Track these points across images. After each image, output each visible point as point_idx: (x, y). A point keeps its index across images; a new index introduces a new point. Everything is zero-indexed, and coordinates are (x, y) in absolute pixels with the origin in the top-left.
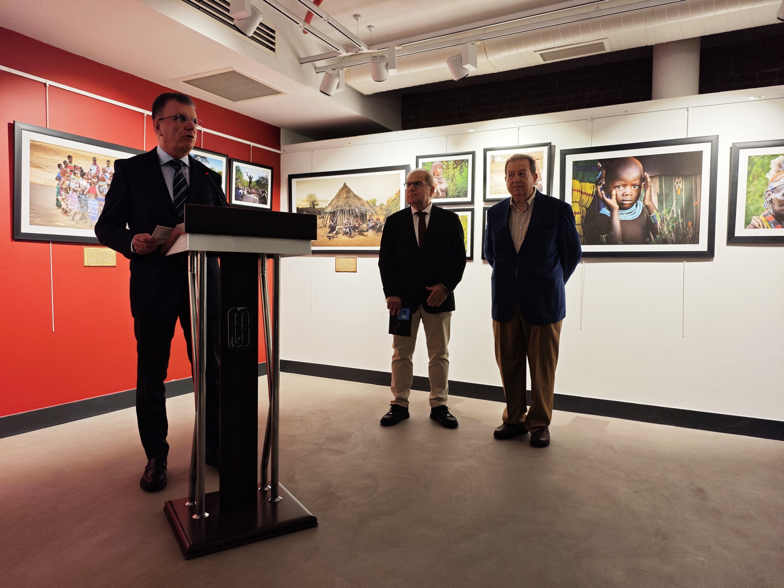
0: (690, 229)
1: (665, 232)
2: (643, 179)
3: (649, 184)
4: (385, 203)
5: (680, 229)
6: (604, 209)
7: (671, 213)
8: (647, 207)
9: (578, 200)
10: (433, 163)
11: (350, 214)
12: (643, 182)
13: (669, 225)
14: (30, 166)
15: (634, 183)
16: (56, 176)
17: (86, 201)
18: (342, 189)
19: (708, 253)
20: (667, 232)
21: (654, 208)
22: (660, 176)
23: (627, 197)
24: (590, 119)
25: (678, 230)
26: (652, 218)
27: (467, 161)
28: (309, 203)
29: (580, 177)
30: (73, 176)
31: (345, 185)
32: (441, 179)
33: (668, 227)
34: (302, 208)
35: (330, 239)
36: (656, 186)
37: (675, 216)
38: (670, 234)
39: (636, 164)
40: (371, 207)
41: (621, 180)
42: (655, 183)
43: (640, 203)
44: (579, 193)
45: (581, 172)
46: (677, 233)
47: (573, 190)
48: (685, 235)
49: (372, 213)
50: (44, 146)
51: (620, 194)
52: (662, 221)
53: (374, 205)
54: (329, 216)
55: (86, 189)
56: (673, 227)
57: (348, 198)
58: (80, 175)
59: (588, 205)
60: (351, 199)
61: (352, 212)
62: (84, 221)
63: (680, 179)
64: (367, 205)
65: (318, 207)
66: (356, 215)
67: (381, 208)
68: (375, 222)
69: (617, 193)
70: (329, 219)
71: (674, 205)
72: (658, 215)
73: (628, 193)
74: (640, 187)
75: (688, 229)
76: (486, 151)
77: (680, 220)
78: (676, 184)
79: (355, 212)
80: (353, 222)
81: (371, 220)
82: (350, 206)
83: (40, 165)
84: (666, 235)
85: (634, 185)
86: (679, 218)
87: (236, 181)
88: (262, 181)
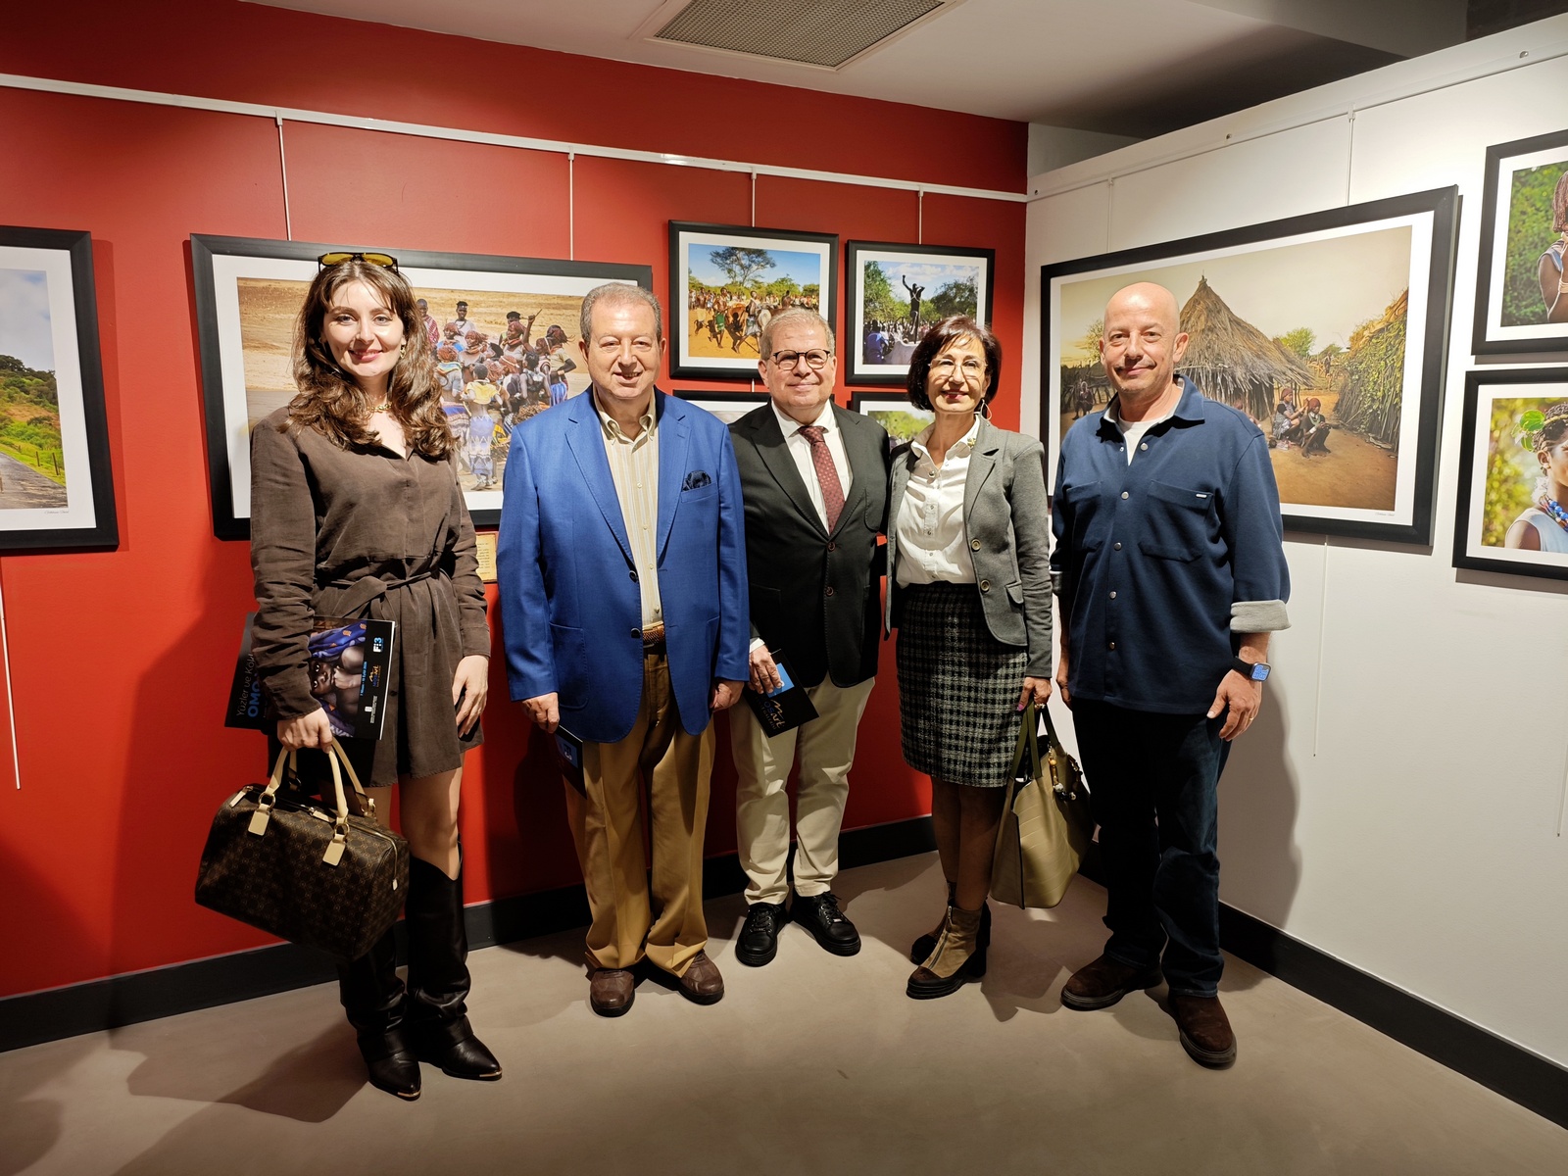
4: (1344, 345)
10: (1564, 167)
11: (1215, 385)
14: (244, 347)
18: (1194, 302)
31: (1204, 287)
40: (1290, 361)
49: (1291, 381)
50: (276, 289)
53: (1303, 352)
57: (1211, 330)
60: (1222, 333)
61: (1223, 379)
64: (1277, 354)
66: (1237, 391)
67: (1328, 363)
68: (1301, 415)
79: (1234, 378)
82: (1218, 357)
83: (269, 342)
87: (866, 306)
88: (955, 297)
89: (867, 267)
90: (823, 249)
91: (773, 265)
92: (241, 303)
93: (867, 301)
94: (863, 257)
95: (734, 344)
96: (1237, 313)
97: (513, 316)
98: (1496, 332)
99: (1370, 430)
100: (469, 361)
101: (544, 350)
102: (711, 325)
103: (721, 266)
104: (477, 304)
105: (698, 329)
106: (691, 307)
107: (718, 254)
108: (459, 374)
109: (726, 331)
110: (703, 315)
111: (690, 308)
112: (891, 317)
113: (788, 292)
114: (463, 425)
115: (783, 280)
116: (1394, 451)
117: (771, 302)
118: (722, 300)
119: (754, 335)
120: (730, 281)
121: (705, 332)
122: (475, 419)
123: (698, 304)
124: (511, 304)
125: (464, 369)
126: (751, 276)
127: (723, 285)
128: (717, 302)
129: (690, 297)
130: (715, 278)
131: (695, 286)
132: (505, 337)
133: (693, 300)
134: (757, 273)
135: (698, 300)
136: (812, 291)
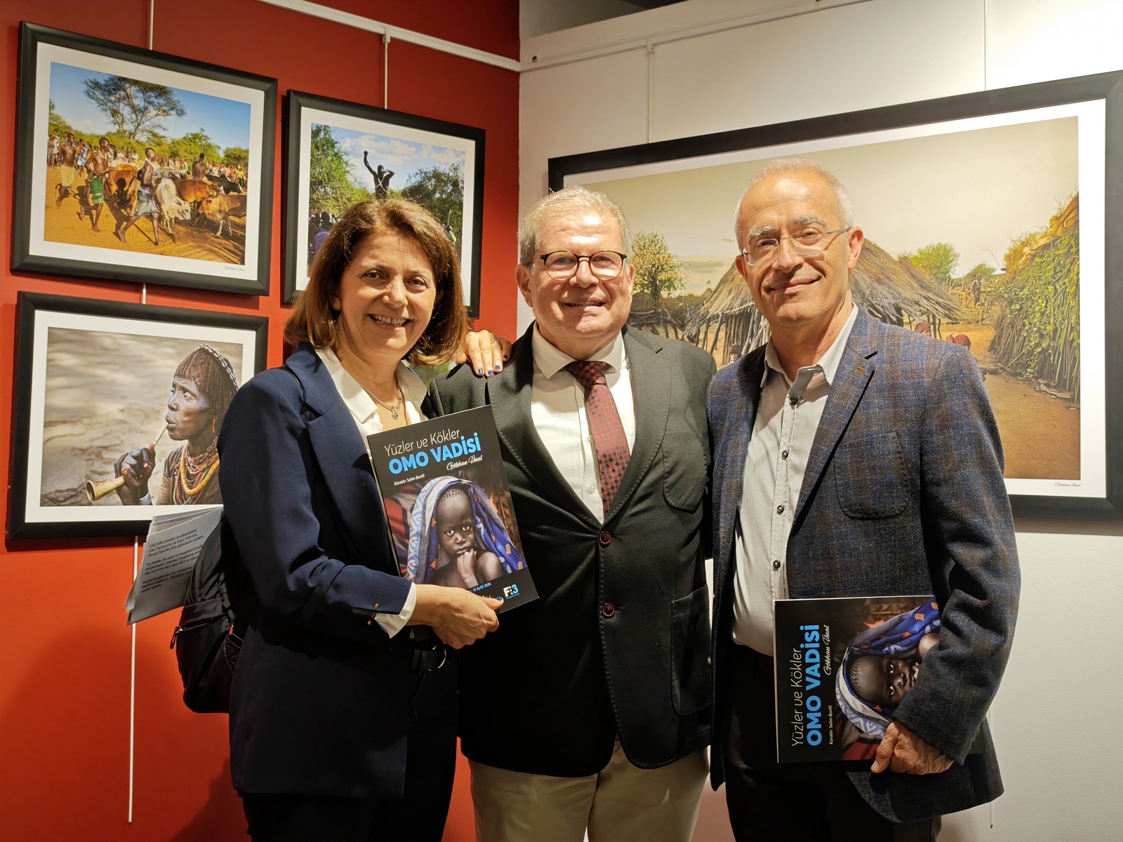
40: (925, 285)
54: (722, 334)
64: (906, 277)
87: (312, 191)
88: (434, 191)
89: (315, 134)
90: (255, 98)
91: (181, 113)
93: (315, 184)
94: (310, 117)
95: (118, 227)
102: (82, 193)
103: (102, 103)
105: (61, 199)
106: (51, 162)
107: (96, 85)
109: (106, 206)
110: (70, 177)
111: (49, 163)
113: (202, 156)
115: (195, 136)
116: (1073, 401)
117: (181, 169)
118: (100, 156)
119: (149, 217)
120: (114, 129)
121: (73, 203)
126: (147, 124)
127: (103, 133)
128: (94, 159)
129: (51, 146)
131: (57, 129)
133: (56, 151)
134: (156, 121)
135: (63, 152)
136: (237, 159)
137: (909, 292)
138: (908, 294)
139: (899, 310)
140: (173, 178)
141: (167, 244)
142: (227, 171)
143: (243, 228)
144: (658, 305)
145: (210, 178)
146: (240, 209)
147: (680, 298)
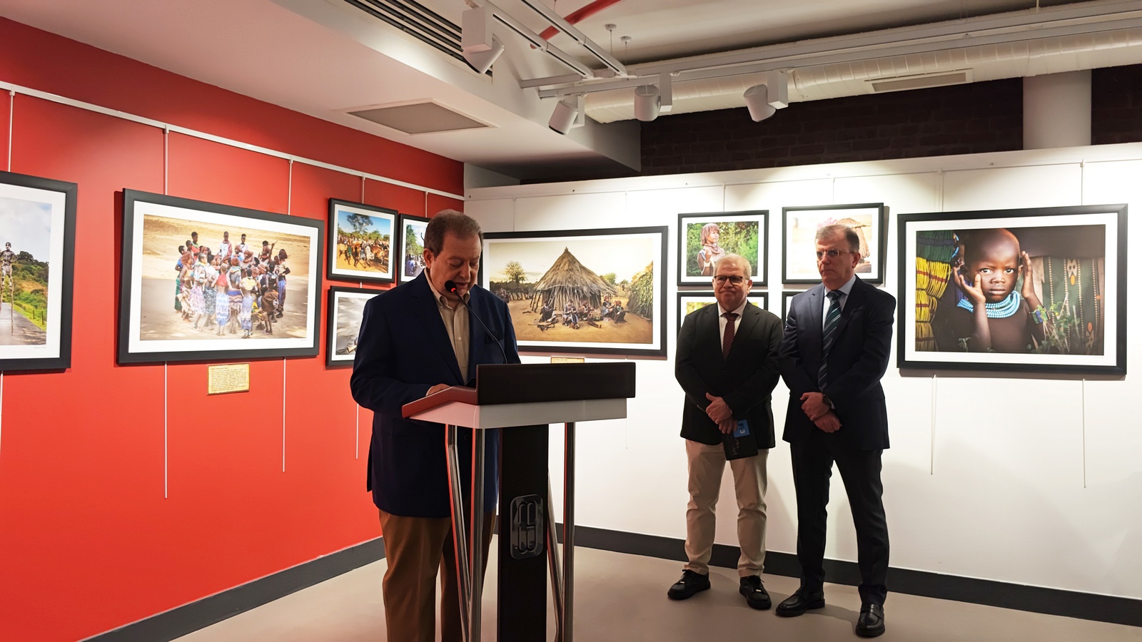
0: (1090, 333)
1: (1054, 337)
2: (1020, 260)
3: (1030, 268)
4: (630, 280)
5: (1076, 333)
6: (964, 301)
7: (1062, 310)
8: (1027, 300)
9: (925, 287)
10: (703, 224)
11: (574, 294)
12: (1020, 264)
13: (1060, 327)
14: (143, 253)
15: (1007, 265)
16: (175, 263)
17: (213, 297)
18: (562, 258)
19: (1118, 369)
20: (1057, 337)
21: (1038, 302)
22: (1045, 258)
23: (997, 284)
24: (940, 171)
25: (1074, 335)
26: (1034, 316)
27: (757, 223)
28: (509, 276)
29: (927, 254)
30: (197, 263)
31: (567, 251)
32: (716, 249)
33: (1059, 330)
34: (498, 283)
35: (542, 330)
36: (1039, 271)
37: (1069, 314)
38: (1062, 340)
39: (1009, 238)
40: (607, 285)
41: (988, 260)
42: (1038, 267)
43: (1017, 294)
44: (926, 277)
45: (929, 246)
46: (1071, 339)
47: (918, 272)
48: (1083, 342)
50: (161, 222)
51: (987, 280)
52: (1050, 321)
53: (613, 282)
54: (541, 296)
55: (214, 279)
56: (1065, 330)
57: (571, 270)
58: (206, 260)
59: (940, 295)
60: (576, 272)
61: (578, 291)
62: (210, 327)
63: (1074, 263)
64: (602, 282)
65: (524, 282)
66: (585, 297)
67: (623, 287)
68: (613, 307)
69: (983, 278)
70: (541, 300)
71: (1066, 299)
72: (1044, 312)
73: (999, 279)
74: (1016, 271)
75: (1087, 334)
76: (785, 210)
77: (1076, 320)
78: (1068, 269)
79: (583, 291)
80: (579, 306)
81: (608, 304)
82: (575, 282)
83: (155, 251)
84: (1056, 340)
85: (1007, 269)
86: (1074, 318)
87: (406, 247)
89: (407, 228)
90: (391, 217)
91: (372, 224)
92: (144, 228)
93: (407, 244)
94: (406, 222)
95: (355, 263)
96: (583, 264)
97: (265, 243)
98: (685, 279)
99: (641, 313)
100: (245, 266)
101: (277, 262)
102: (346, 252)
103: (351, 223)
104: (250, 236)
105: (340, 255)
106: (338, 243)
107: (350, 217)
108: (239, 273)
109: (352, 257)
112: (416, 253)
113: (377, 238)
114: (239, 302)
115: (376, 232)
116: (651, 321)
117: (372, 242)
119: (363, 259)
120: (354, 231)
121: (343, 256)
122: (245, 298)
123: (340, 242)
124: (265, 237)
125: (242, 270)
126: (363, 229)
128: (349, 241)
129: (338, 238)
130: (348, 229)
131: (340, 232)
132: (261, 254)
134: (365, 227)
136: (387, 238)
137: (603, 286)
138: (602, 287)
139: (599, 292)
140: (370, 246)
141: (368, 268)
142: (384, 242)
143: (388, 261)
144: (518, 286)
145: (380, 245)
146: (387, 256)
147: (526, 284)
